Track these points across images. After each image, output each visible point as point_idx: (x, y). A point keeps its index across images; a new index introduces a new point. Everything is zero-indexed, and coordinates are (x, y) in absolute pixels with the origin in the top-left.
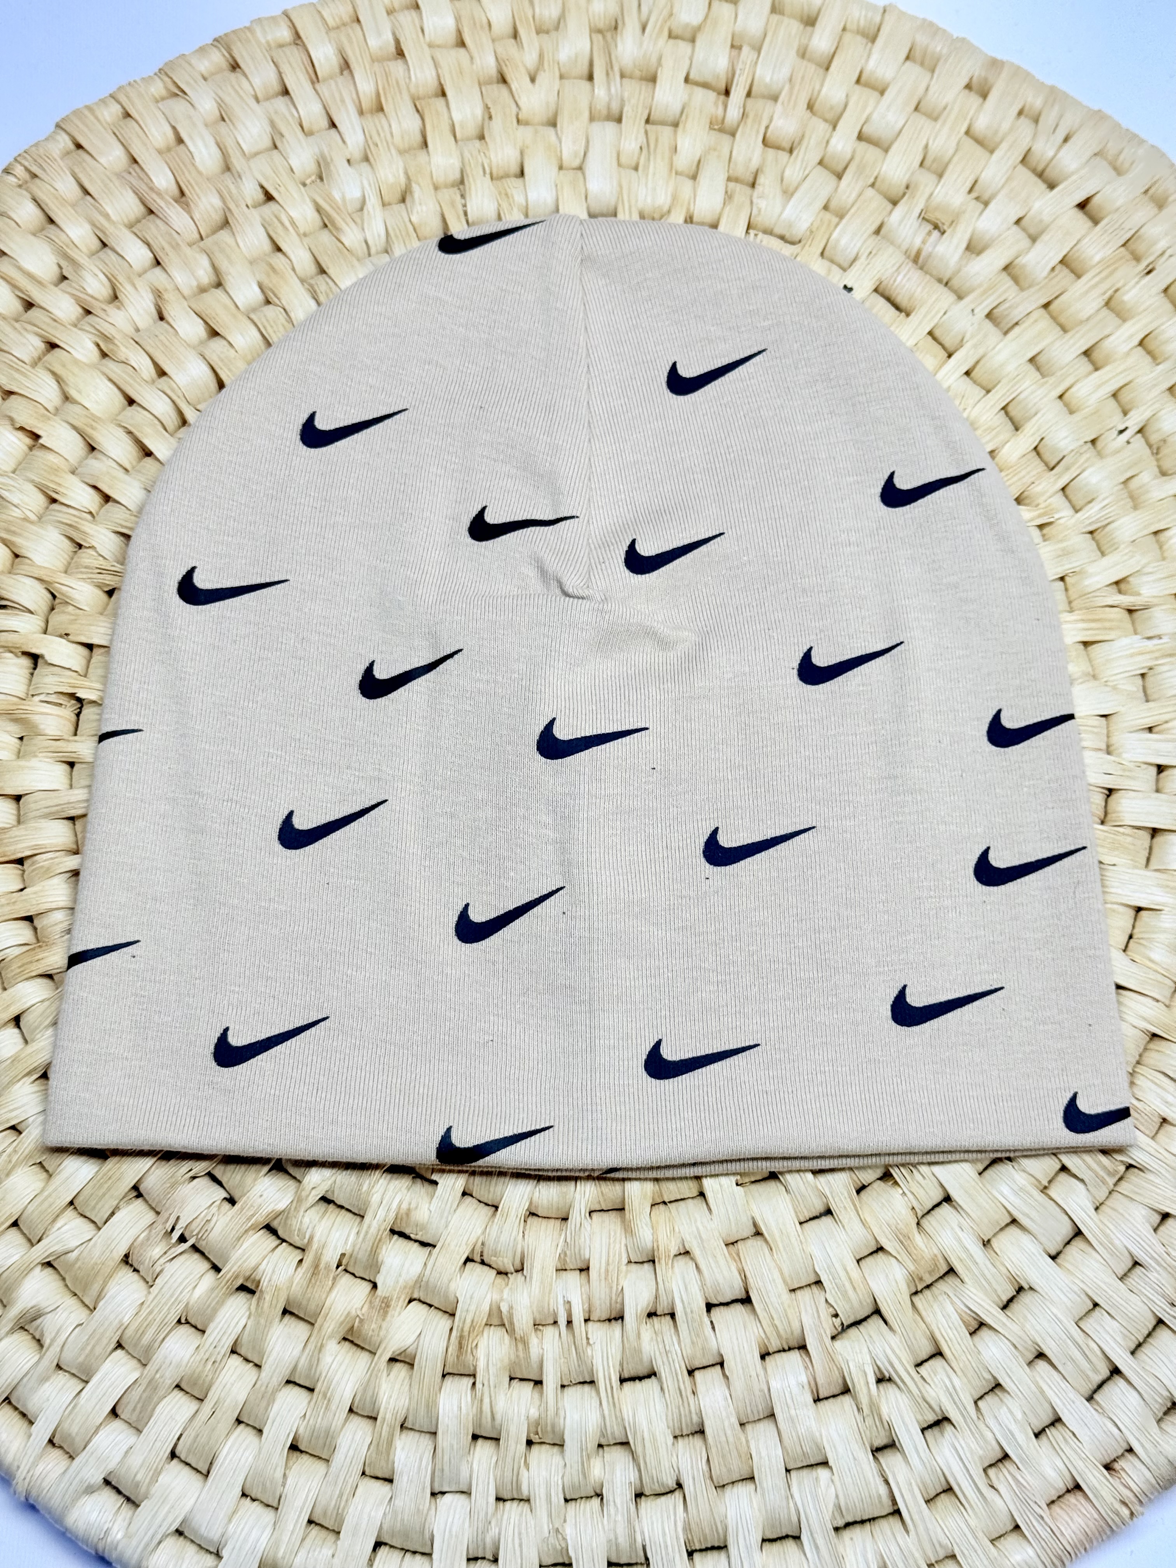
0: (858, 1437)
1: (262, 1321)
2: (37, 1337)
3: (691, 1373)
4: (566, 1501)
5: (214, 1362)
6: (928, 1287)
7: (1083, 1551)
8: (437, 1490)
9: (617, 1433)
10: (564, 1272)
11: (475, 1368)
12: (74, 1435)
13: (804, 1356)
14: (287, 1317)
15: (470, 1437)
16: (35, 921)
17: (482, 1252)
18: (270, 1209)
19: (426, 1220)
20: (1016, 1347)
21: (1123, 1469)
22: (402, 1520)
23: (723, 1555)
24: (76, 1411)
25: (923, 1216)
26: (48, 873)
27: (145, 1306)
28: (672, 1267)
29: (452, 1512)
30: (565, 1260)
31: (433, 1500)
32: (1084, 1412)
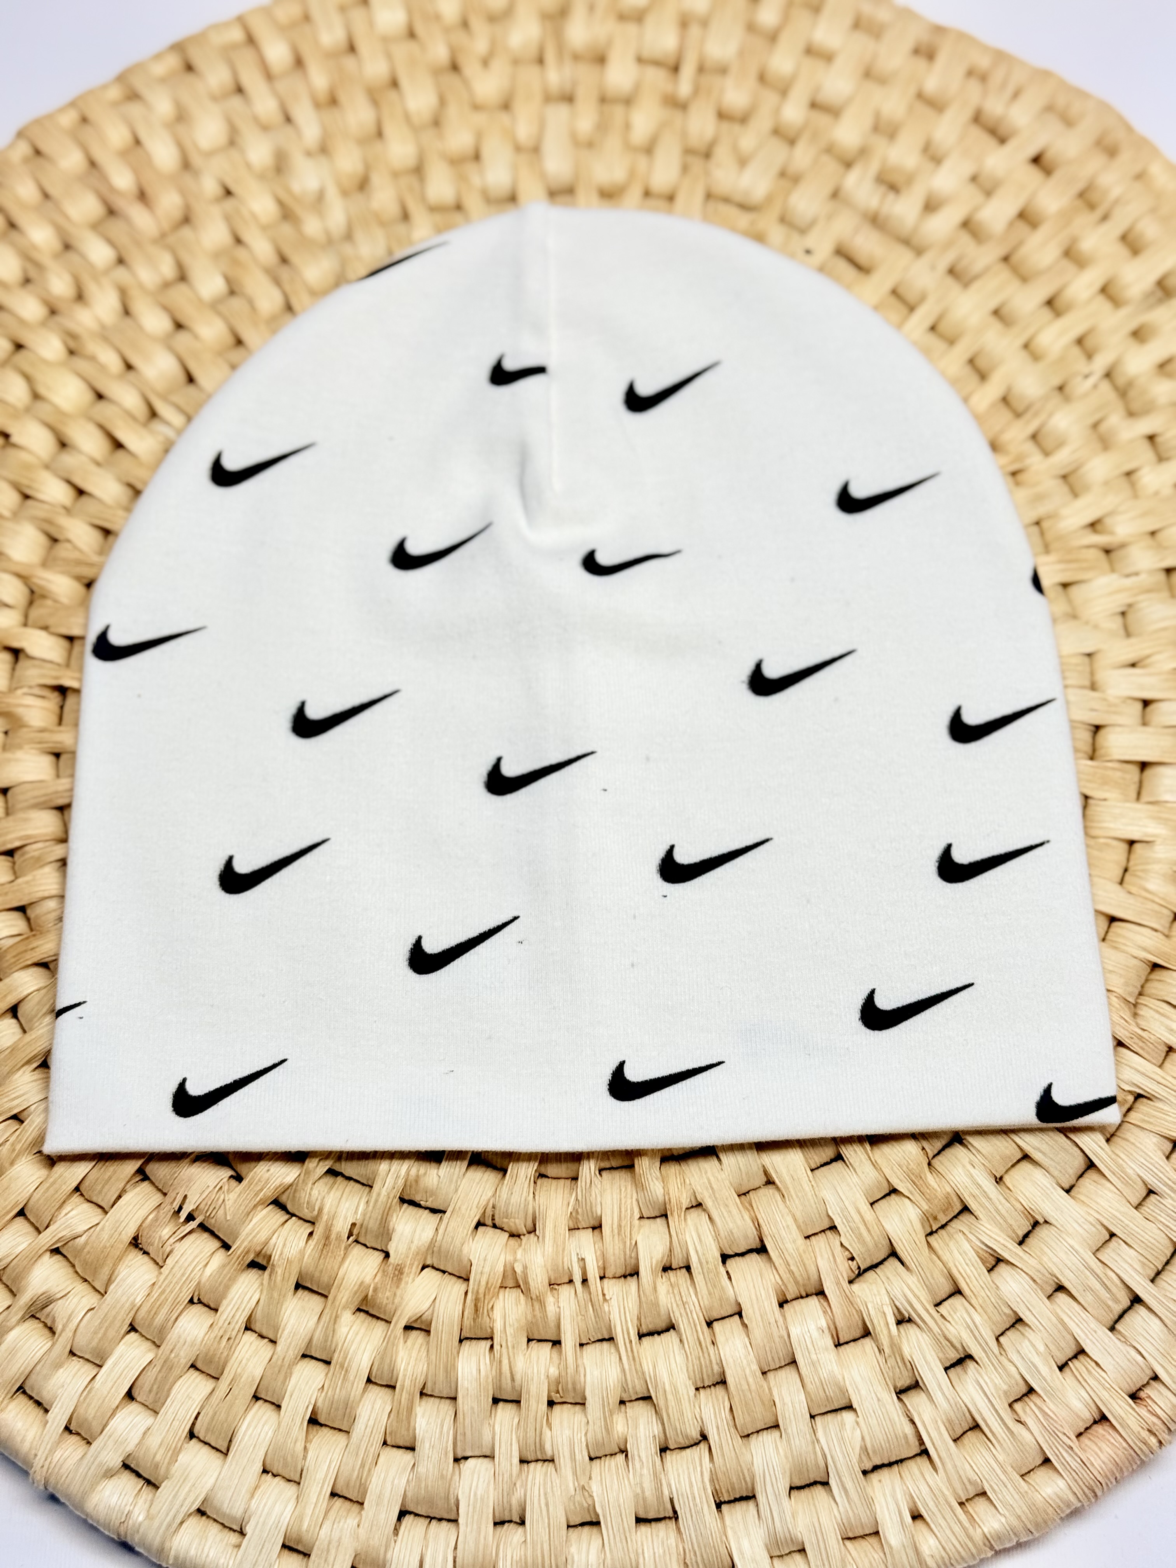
0: (881, 1377)
1: (276, 1295)
2: (49, 1325)
3: (709, 1324)
4: (591, 1459)
5: (229, 1339)
6: (943, 1227)
7: (1114, 1481)
8: (460, 1456)
9: (638, 1388)
10: (577, 1231)
11: (492, 1329)
12: (90, 1418)
13: (822, 1301)
14: (300, 1292)
15: (490, 1400)
16: (29, 912)
17: (493, 1216)
18: (277, 1183)
19: (435, 1187)
20: (1034, 1281)
21: (1149, 1397)
22: (426, 1487)
23: (751, 1504)
24: (91, 1395)
25: (934, 1157)
26: (38, 862)
27: (156, 1287)
28: (685, 1219)
29: (476, 1476)
30: (577, 1219)
31: (456, 1465)
32: (1107, 1341)
